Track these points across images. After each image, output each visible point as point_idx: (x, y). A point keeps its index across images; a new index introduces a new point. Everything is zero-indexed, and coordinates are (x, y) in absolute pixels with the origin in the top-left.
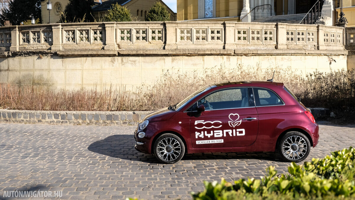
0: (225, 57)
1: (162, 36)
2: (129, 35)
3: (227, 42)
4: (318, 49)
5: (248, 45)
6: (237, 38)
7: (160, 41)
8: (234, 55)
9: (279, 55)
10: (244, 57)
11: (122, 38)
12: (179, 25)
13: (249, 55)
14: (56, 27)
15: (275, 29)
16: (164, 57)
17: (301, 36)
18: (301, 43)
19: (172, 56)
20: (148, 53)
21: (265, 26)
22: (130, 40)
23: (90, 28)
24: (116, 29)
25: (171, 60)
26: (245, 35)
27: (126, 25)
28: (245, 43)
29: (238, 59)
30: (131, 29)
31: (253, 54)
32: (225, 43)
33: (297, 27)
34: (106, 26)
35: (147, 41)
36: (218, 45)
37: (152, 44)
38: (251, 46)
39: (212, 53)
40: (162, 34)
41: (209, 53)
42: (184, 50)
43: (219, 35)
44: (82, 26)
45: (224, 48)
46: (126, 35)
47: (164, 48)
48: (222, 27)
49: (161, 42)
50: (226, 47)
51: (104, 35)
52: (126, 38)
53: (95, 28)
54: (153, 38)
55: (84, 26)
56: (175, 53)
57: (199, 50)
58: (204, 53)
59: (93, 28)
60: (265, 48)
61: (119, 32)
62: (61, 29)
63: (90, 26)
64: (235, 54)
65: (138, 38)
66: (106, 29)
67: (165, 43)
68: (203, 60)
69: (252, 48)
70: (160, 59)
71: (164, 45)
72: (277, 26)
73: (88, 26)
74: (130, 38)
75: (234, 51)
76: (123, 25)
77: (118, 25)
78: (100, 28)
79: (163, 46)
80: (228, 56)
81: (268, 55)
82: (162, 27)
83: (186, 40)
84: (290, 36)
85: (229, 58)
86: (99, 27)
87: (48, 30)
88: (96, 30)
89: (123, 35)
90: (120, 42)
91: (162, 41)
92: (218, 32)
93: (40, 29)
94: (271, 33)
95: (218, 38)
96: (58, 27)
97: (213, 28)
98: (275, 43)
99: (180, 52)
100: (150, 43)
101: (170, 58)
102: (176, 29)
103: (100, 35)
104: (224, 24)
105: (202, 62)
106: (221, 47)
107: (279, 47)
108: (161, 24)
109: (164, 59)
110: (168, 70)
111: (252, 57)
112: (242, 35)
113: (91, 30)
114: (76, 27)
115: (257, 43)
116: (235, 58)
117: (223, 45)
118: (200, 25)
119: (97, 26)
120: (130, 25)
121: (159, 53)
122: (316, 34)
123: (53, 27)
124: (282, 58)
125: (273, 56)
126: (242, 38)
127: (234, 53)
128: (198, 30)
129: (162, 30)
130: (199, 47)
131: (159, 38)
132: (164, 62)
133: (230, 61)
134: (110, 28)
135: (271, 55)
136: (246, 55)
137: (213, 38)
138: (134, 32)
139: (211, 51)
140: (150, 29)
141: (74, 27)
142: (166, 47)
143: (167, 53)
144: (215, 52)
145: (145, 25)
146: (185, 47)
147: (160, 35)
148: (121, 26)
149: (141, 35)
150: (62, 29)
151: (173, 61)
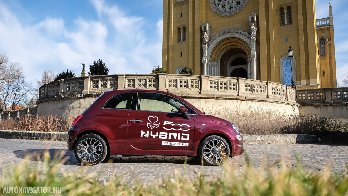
0: (239, 101)
1: (198, 85)
2: (175, 83)
3: (240, 91)
4: (287, 100)
5: (252, 94)
6: (245, 89)
7: (197, 88)
8: (244, 100)
9: (269, 102)
10: (250, 102)
11: (170, 85)
12: (209, 78)
13: (253, 101)
14: (121, 77)
15: (266, 85)
16: (200, 99)
17: (278, 92)
18: (278, 96)
19: (205, 99)
20: (190, 96)
21: (261, 83)
22: (176, 87)
23: (147, 78)
24: (166, 79)
25: (204, 102)
26: (250, 88)
27: (173, 76)
28: (250, 93)
29: (247, 103)
30: (177, 79)
31: (256, 100)
32: (238, 92)
33: (277, 85)
34: (159, 76)
35: (187, 88)
36: (234, 93)
37: (191, 90)
38: (254, 95)
39: (232, 98)
40: (198, 84)
41: (230, 97)
42: (214, 95)
43: (234, 87)
44: (141, 76)
45: (238, 95)
46: (173, 83)
47: (200, 93)
48: (236, 81)
49: (197, 90)
50: (240, 94)
51: (157, 83)
52: (173, 85)
53: (151, 78)
54: (192, 86)
55: (143, 76)
56: (208, 97)
57: (223, 96)
58: (227, 97)
59: (149, 78)
60: (262, 97)
61: (168, 81)
62: (124, 78)
63: (147, 76)
64: (246, 99)
65: (181, 86)
66: (159, 78)
67: (200, 90)
68: (226, 103)
69: (254, 96)
70: (197, 101)
71: (199, 91)
73: (145, 76)
74: (176, 86)
75: (245, 97)
76: (171, 76)
77: (168, 76)
78: (154, 78)
79: (199, 92)
80: (241, 101)
81: (264, 102)
82: (198, 79)
83: (214, 88)
84: (273, 91)
85: (242, 102)
86: (153, 77)
87: (114, 78)
88: (151, 79)
89: (171, 83)
90: (169, 88)
91: (198, 88)
92: (234, 85)
93: (108, 78)
94: (264, 88)
95: (234, 89)
96: (123, 76)
97: (231, 81)
98: (266, 94)
99: (211, 96)
100: (190, 89)
101: (204, 100)
102: (208, 81)
103: (154, 83)
104: (238, 80)
105: (225, 104)
106: (236, 94)
107: (269, 97)
108: (198, 77)
109: (200, 101)
110: (203, 108)
111: (255, 102)
112: (248, 88)
113: (148, 79)
114: (136, 77)
115: (257, 94)
116: (246, 102)
117: (237, 93)
118: (223, 79)
119: (152, 76)
120: (176, 76)
121: (197, 96)
122: (285, 91)
123: (118, 77)
124: (271, 105)
125: (266, 102)
126: (248, 90)
127: (245, 99)
128: (221, 82)
129: (198, 81)
130: (223, 94)
131: (196, 87)
132: (200, 103)
133: (242, 104)
134: (162, 78)
135: (265, 102)
136: (252, 100)
137: (230, 88)
138: (179, 81)
139: (231, 96)
140: (190, 80)
141: (135, 77)
142: (201, 92)
143: (203, 96)
144: (233, 98)
145: (187, 77)
146: (213, 93)
147: (197, 84)
148: (169, 77)
149: (184, 84)
150: (125, 78)
151: (206, 102)
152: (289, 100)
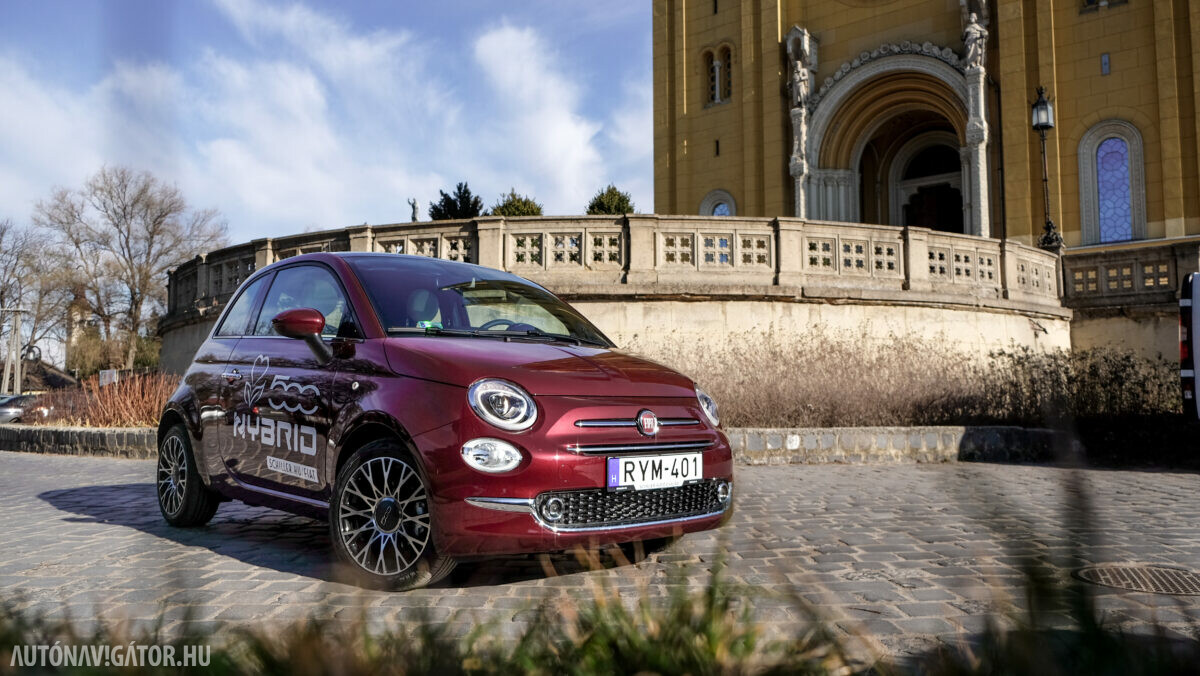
0: (779, 306)
1: (620, 252)
2: (536, 250)
3: (782, 268)
4: (1005, 295)
5: (835, 278)
6: (807, 260)
7: (615, 263)
8: (801, 302)
9: (914, 306)
10: (827, 306)
11: (520, 258)
12: (661, 224)
13: (840, 301)
14: (358, 235)
15: (901, 242)
16: (624, 304)
17: (962, 265)
18: (963, 281)
19: (643, 300)
20: (583, 291)
21: (876, 234)
22: (540, 263)
23: (442, 234)
24: (504, 236)
25: (641, 311)
26: (828, 255)
27: (529, 225)
28: (828, 273)
29: (811, 310)
30: (542, 234)
31: (849, 298)
32: (778, 271)
33: (954, 241)
34: (480, 226)
35: (580, 263)
36: (761, 276)
37: (594, 272)
38: (843, 281)
39: (746, 293)
40: (620, 247)
41: (740, 292)
42: (674, 286)
43: (763, 251)
44: (421, 231)
45: (776, 282)
46: (529, 248)
47: (624, 281)
48: (769, 231)
49: (617, 268)
50: (782, 280)
51: (474, 249)
52: (528, 257)
53: (453, 234)
54: (598, 257)
55: (427, 231)
56: (652, 293)
57: (713, 287)
58: (726, 293)
59: (449, 235)
60: (878, 287)
61: (512, 242)
62: (370, 240)
63: (442, 230)
64: (806, 298)
65: (559, 257)
66: (481, 234)
67: (627, 268)
68: (724, 312)
69: (846, 285)
70: (615, 308)
71: (623, 273)
72: (904, 236)
73: (436, 230)
74: (538, 258)
75: (803, 289)
76: (522, 225)
77: (511, 225)
78: (465, 234)
79: (622, 276)
80: (785, 304)
81: (886, 305)
82: (619, 229)
83: (679, 261)
84: (937, 263)
85: (790, 309)
86: (461, 231)
87: (341, 243)
88: (456, 238)
89: (521, 250)
90: (514, 267)
91: (620, 262)
92: (761, 244)
93: (323, 243)
94: (890, 252)
95: (761, 259)
96: (363, 234)
97: (749, 232)
98: (902, 277)
99: (665, 288)
100: (590, 268)
101: (640, 305)
102: (655, 234)
103: (465, 252)
104: (775, 225)
105: (722, 318)
106: (769, 281)
107: (912, 285)
108: (618, 222)
109: (625, 309)
110: (636, 336)
111: (848, 307)
112: (820, 254)
113: (444, 240)
114: (407, 232)
115: (858, 275)
116: (806, 307)
117: (773, 276)
118: (714, 225)
119: (458, 229)
120: (540, 225)
121: (612, 291)
122: (997, 262)
123: (351, 236)
124: (921, 315)
125: (898, 307)
126: (820, 261)
127: (803, 295)
128: (709, 238)
129: (620, 237)
130: (713, 279)
131: (612, 257)
132: (625, 315)
133: (791, 314)
134: (489, 233)
135: (895, 305)
136: (832, 301)
137: (747, 259)
138: (549, 242)
139: (743, 287)
140: (589, 236)
141: (402, 232)
142: (630, 278)
143: (632, 292)
144: (752, 292)
145: (577, 225)
146: (677, 279)
147: (615, 249)
148: (516, 228)
149: (568, 247)
150: (374, 238)
151: (647, 312)
152: (1011, 295)
